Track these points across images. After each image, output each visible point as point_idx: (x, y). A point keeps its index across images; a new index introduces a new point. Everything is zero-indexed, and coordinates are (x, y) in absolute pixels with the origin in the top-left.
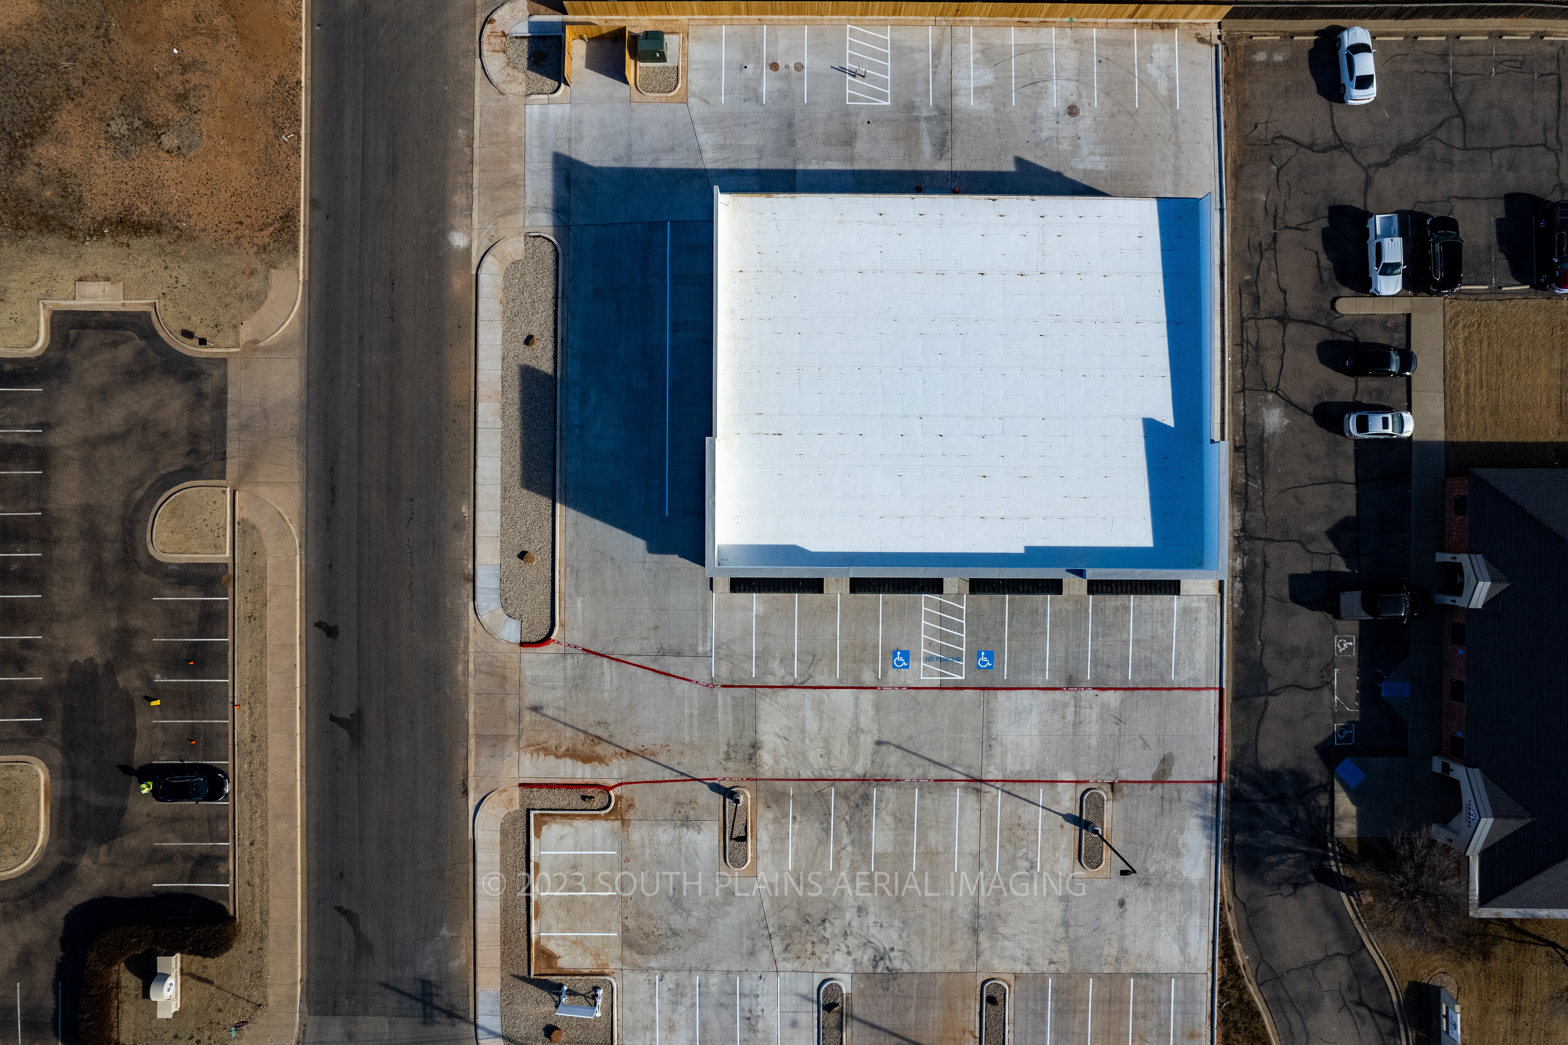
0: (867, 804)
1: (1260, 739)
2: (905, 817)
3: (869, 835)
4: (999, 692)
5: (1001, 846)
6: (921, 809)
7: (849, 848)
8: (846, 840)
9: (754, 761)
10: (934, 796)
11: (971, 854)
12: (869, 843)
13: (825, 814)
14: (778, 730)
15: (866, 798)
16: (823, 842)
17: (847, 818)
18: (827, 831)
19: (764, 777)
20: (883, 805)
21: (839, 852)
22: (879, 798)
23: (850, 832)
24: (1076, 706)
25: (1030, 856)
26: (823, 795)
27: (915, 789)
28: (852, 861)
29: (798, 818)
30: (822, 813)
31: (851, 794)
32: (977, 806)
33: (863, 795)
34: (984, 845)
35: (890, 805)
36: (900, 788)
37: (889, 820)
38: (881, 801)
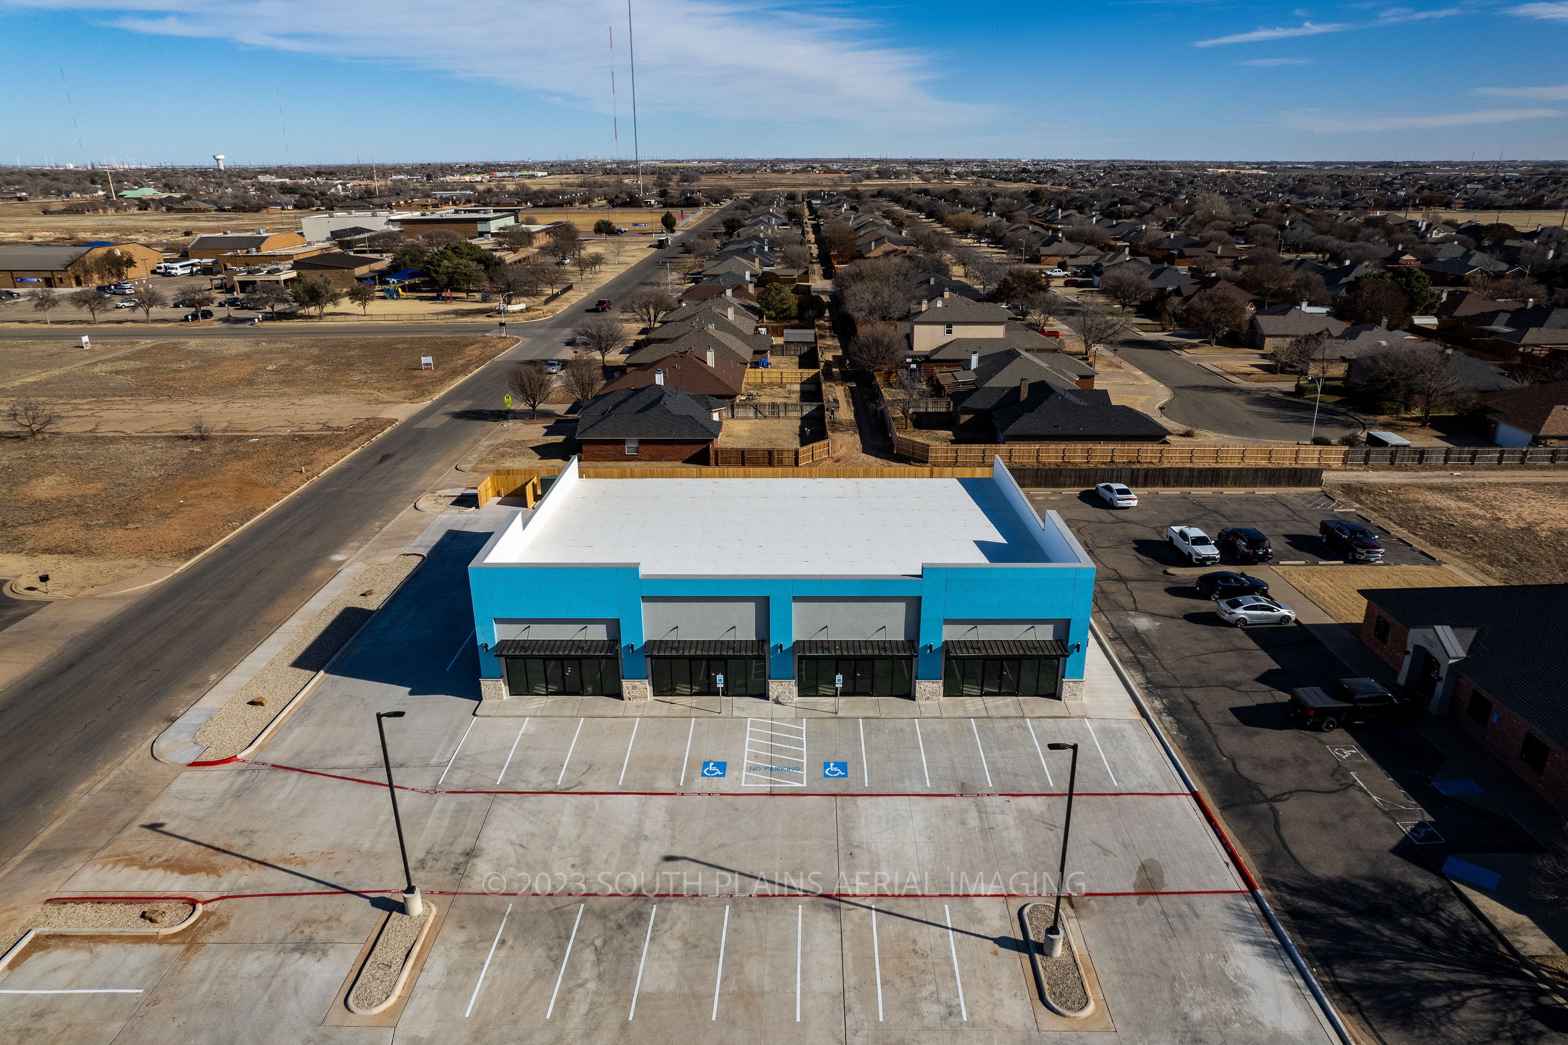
0: (637, 925)
1: (1291, 846)
2: (704, 942)
3: (633, 965)
4: (858, 798)
5: (885, 983)
6: (733, 931)
7: (592, 986)
8: (588, 972)
9: (460, 871)
10: (758, 915)
11: (826, 994)
12: (631, 978)
13: (559, 937)
14: (513, 837)
15: (638, 918)
16: (544, 976)
17: (599, 943)
18: (556, 962)
19: (471, 891)
20: (666, 926)
21: (570, 991)
22: (661, 919)
23: (599, 962)
24: (980, 812)
25: (944, 996)
26: (561, 914)
27: (724, 906)
28: (592, 1003)
29: (510, 942)
30: (554, 935)
31: (613, 912)
32: (835, 927)
33: (632, 914)
34: (851, 980)
35: (679, 925)
36: (698, 905)
37: (674, 945)
38: (664, 921)
